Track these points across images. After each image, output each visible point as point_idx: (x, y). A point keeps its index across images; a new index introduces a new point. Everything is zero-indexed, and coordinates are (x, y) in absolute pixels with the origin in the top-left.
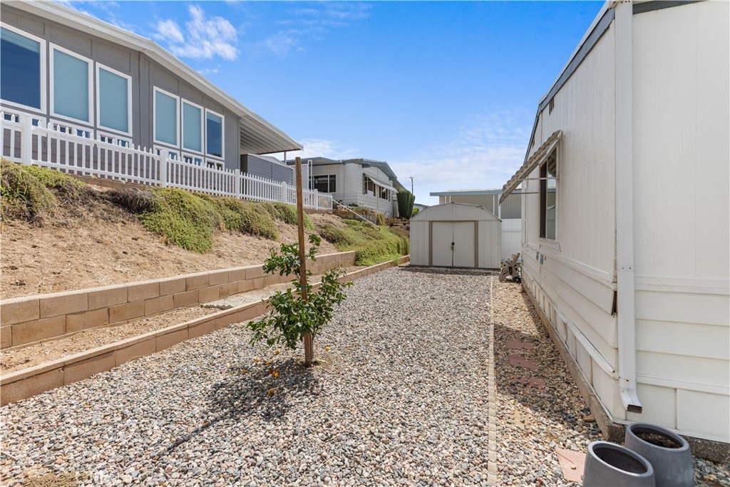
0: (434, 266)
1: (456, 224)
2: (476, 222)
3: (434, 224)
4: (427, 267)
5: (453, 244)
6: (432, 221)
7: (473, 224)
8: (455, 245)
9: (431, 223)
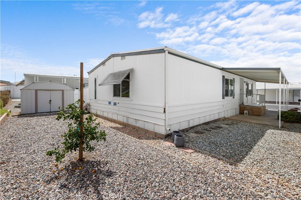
0: (39, 113)
1: (52, 92)
2: (63, 91)
3: (38, 91)
4: (34, 114)
5: (50, 101)
6: (37, 90)
7: (61, 91)
8: (52, 102)
9: (36, 91)
